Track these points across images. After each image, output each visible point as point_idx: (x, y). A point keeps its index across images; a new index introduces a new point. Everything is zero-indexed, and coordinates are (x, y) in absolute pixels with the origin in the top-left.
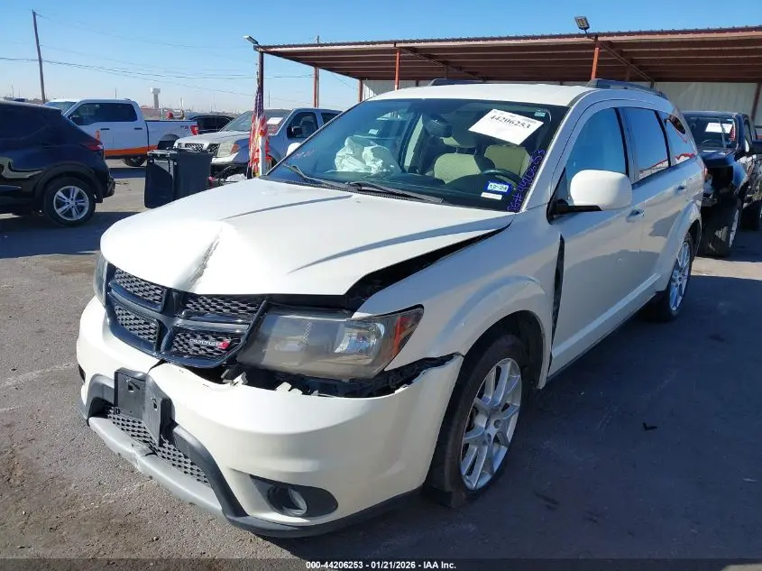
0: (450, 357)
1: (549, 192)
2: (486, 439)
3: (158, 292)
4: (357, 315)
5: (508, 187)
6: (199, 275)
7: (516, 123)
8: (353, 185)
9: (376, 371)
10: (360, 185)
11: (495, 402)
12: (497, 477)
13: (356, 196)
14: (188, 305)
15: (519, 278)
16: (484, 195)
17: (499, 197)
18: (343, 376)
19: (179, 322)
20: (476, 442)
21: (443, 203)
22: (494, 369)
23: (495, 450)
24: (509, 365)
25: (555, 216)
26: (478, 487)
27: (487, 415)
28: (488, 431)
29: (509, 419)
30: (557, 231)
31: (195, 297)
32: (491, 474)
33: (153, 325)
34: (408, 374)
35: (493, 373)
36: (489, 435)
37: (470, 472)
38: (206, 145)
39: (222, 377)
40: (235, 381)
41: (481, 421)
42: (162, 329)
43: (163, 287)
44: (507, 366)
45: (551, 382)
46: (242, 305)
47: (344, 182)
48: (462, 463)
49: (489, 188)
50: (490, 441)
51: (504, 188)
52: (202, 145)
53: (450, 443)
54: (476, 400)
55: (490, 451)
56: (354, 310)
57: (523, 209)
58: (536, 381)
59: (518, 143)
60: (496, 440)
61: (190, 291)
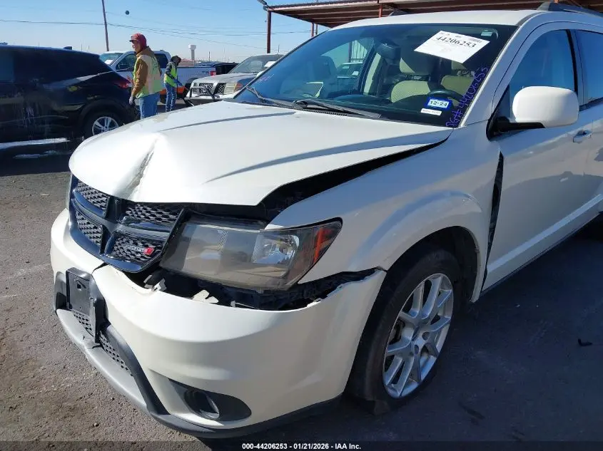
0: (370, 272)
1: (491, 108)
2: (413, 350)
3: (104, 199)
4: (270, 227)
5: (448, 103)
6: (136, 183)
7: (461, 43)
8: (298, 104)
9: (290, 283)
10: (306, 103)
11: (423, 316)
12: (423, 385)
13: (299, 112)
14: (128, 212)
15: (453, 194)
16: (424, 111)
17: (439, 113)
18: (259, 288)
19: (120, 228)
20: (401, 354)
21: (380, 118)
22: (423, 283)
23: (422, 362)
24: (440, 279)
25: (495, 133)
26: (404, 394)
27: (414, 327)
28: (416, 342)
29: (439, 332)
30: (496, 147)
31: (133, 204)
32: (418, 383)
33: (100, 229)
34: (324, 288)
35: (421, 287)
36: (417, 346)
37: (395, 381)
38: (215, 84)
39: (145, 282)
40: (156, 287)
41: (408, 334)
42: (106, 233)
43: (107, 195)
44: (438, 281)
45: (487, 295)
46: (165, 213)
47: (291, 101)
48: (384, 373)
49: (429, 104)
50: (417, 352)
51: (444, 104)
52: (212, 84)
53: (371, 355)
54: (401, 314)
55: (417, 362)
56: (268, 222)
57: (462, 125)
58: (470, 294)
59: (462, 61)
60: (425, 349)
61: (128, 199)
